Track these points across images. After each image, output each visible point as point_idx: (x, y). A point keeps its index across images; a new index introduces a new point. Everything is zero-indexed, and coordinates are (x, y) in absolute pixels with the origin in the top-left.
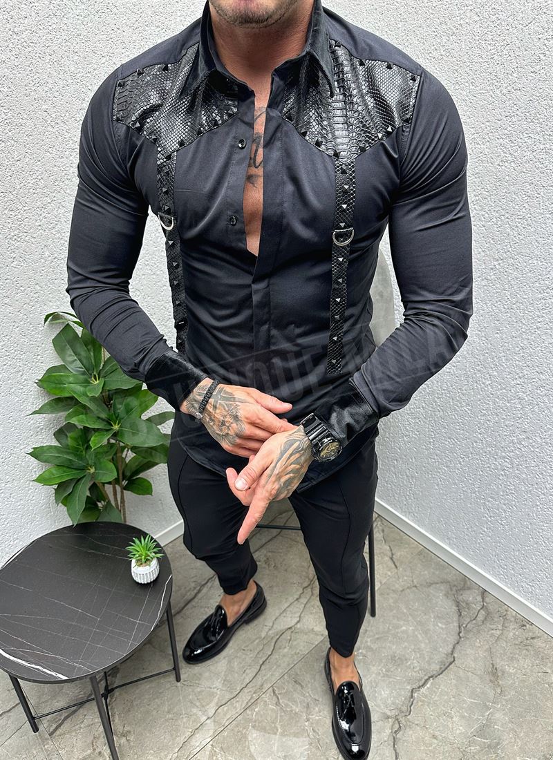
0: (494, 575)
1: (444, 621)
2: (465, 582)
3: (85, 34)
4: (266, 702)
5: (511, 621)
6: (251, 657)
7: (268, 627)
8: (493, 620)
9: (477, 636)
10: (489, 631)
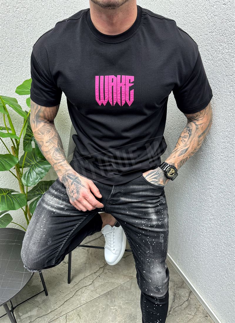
2: (183, 284)
4: (60, 321)
5: (200, 312)
6: (62, 296)
7: (75, 283)
8: (191, 309)
9: (179, 316)
10: (186, 315)
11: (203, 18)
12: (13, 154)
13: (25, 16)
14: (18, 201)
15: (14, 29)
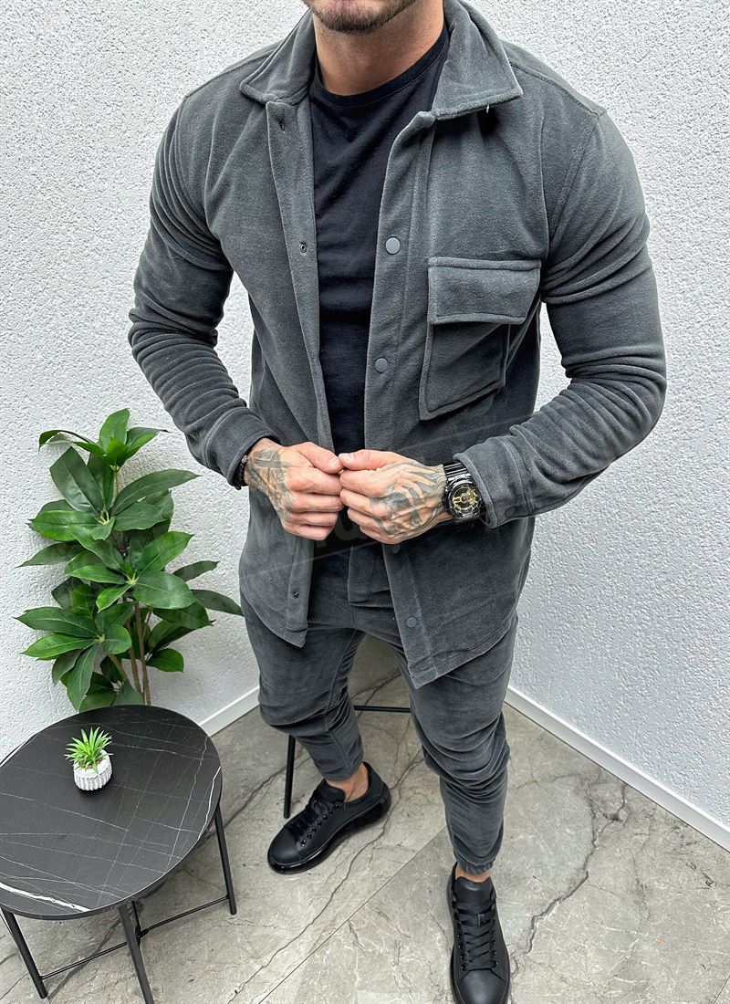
0: (637, 763)
1: (574, 826)
2: (600, 773)
3: (84, 77)
4: (340, 941)
5: (660, 823)
6: (320, 884)
8: (637, 821)
9: (617, 845)
10: (631, 837)
15: (137, 188)
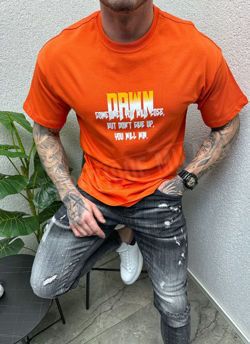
2: (208, 304)
5: (229, 333)
6: (81, 324)
7: (94, 309)
8: (218, 330)
9: (206, 339)
10: (214, 336)
11: (226, 20)
12: (23, 174)
13: (31, 24)
14: (30, 225)
